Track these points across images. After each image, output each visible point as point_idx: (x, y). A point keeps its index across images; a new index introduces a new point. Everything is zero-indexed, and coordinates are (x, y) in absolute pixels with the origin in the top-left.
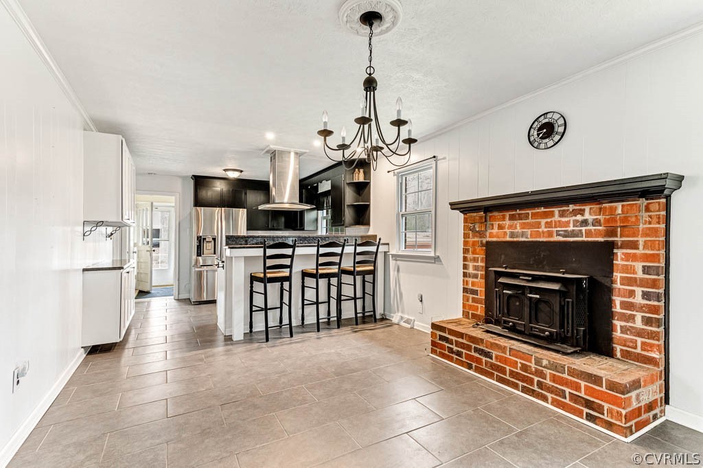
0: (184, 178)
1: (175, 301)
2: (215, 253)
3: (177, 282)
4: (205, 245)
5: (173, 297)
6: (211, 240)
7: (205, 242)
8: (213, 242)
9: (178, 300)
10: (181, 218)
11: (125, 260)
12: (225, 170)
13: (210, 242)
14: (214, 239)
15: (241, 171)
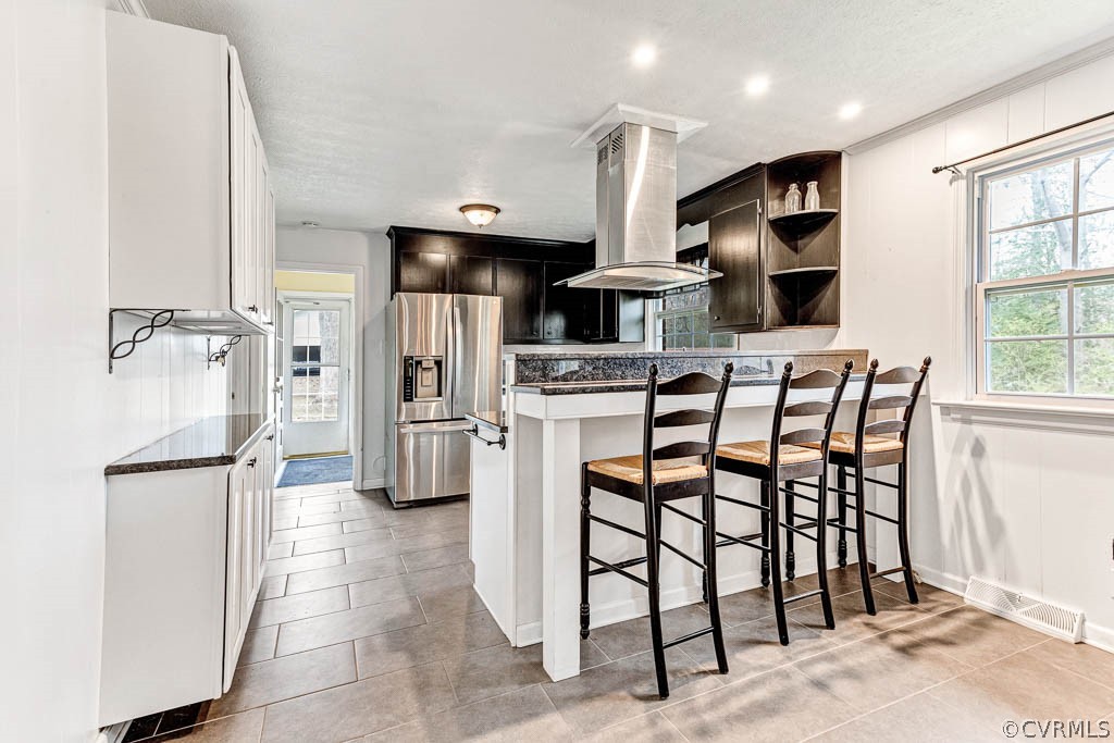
0: (371, 234)
1: (355, 496)
2: (440, 395)
3: (360, 453)
4: (419, 375)
5: (350, 484)
6: (432, 364)
7: (419, 370)
8: (435, 370)
9: (362, 492)
10: (367, 320)
11: (257, 416)
12: (463, 209)
13: (430, 369)
14: (438, 363)
15: (498, 211)
